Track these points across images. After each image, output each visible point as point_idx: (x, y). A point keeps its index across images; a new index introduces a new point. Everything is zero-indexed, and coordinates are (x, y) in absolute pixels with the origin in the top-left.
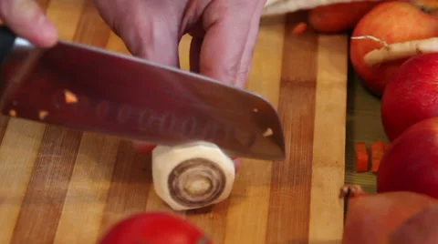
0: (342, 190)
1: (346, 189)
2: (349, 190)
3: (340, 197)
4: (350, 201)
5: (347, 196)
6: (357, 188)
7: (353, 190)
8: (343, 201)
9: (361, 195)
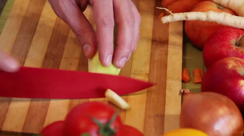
0: (180, 91)
1: (182, 91)
2: (184, 91)
3: (180, 94)
4: (184, 97)
5: (183, 94)
6: (187, 91)
7: (186, 91)
8: (181, 96)
9: (189, 93)
